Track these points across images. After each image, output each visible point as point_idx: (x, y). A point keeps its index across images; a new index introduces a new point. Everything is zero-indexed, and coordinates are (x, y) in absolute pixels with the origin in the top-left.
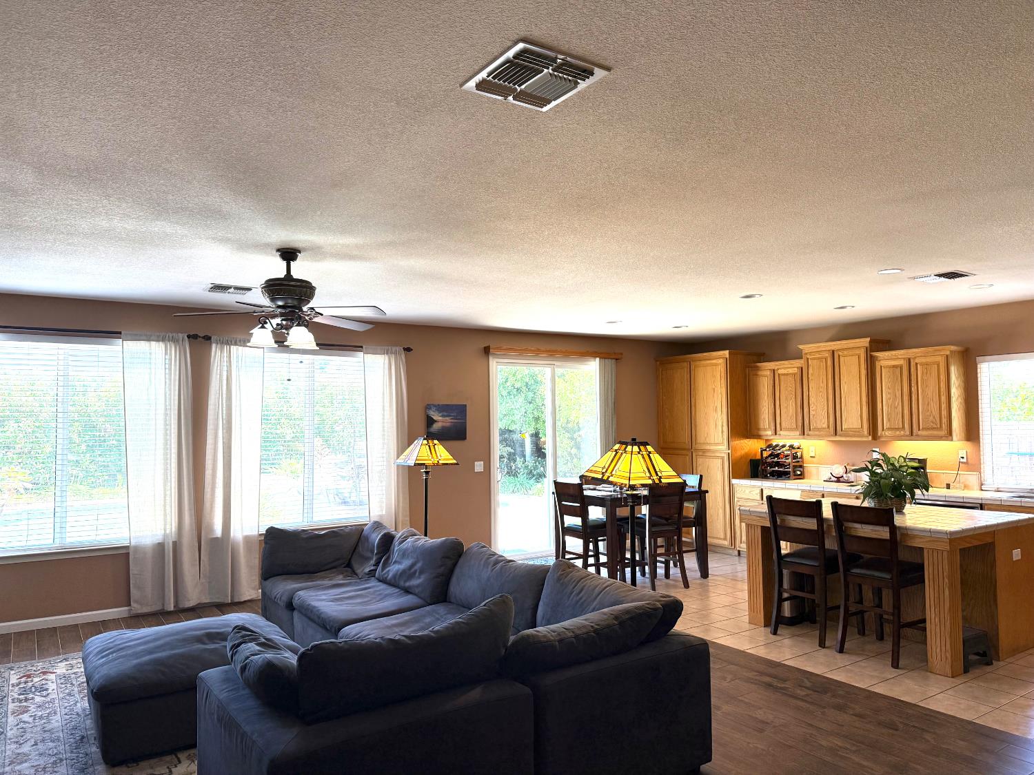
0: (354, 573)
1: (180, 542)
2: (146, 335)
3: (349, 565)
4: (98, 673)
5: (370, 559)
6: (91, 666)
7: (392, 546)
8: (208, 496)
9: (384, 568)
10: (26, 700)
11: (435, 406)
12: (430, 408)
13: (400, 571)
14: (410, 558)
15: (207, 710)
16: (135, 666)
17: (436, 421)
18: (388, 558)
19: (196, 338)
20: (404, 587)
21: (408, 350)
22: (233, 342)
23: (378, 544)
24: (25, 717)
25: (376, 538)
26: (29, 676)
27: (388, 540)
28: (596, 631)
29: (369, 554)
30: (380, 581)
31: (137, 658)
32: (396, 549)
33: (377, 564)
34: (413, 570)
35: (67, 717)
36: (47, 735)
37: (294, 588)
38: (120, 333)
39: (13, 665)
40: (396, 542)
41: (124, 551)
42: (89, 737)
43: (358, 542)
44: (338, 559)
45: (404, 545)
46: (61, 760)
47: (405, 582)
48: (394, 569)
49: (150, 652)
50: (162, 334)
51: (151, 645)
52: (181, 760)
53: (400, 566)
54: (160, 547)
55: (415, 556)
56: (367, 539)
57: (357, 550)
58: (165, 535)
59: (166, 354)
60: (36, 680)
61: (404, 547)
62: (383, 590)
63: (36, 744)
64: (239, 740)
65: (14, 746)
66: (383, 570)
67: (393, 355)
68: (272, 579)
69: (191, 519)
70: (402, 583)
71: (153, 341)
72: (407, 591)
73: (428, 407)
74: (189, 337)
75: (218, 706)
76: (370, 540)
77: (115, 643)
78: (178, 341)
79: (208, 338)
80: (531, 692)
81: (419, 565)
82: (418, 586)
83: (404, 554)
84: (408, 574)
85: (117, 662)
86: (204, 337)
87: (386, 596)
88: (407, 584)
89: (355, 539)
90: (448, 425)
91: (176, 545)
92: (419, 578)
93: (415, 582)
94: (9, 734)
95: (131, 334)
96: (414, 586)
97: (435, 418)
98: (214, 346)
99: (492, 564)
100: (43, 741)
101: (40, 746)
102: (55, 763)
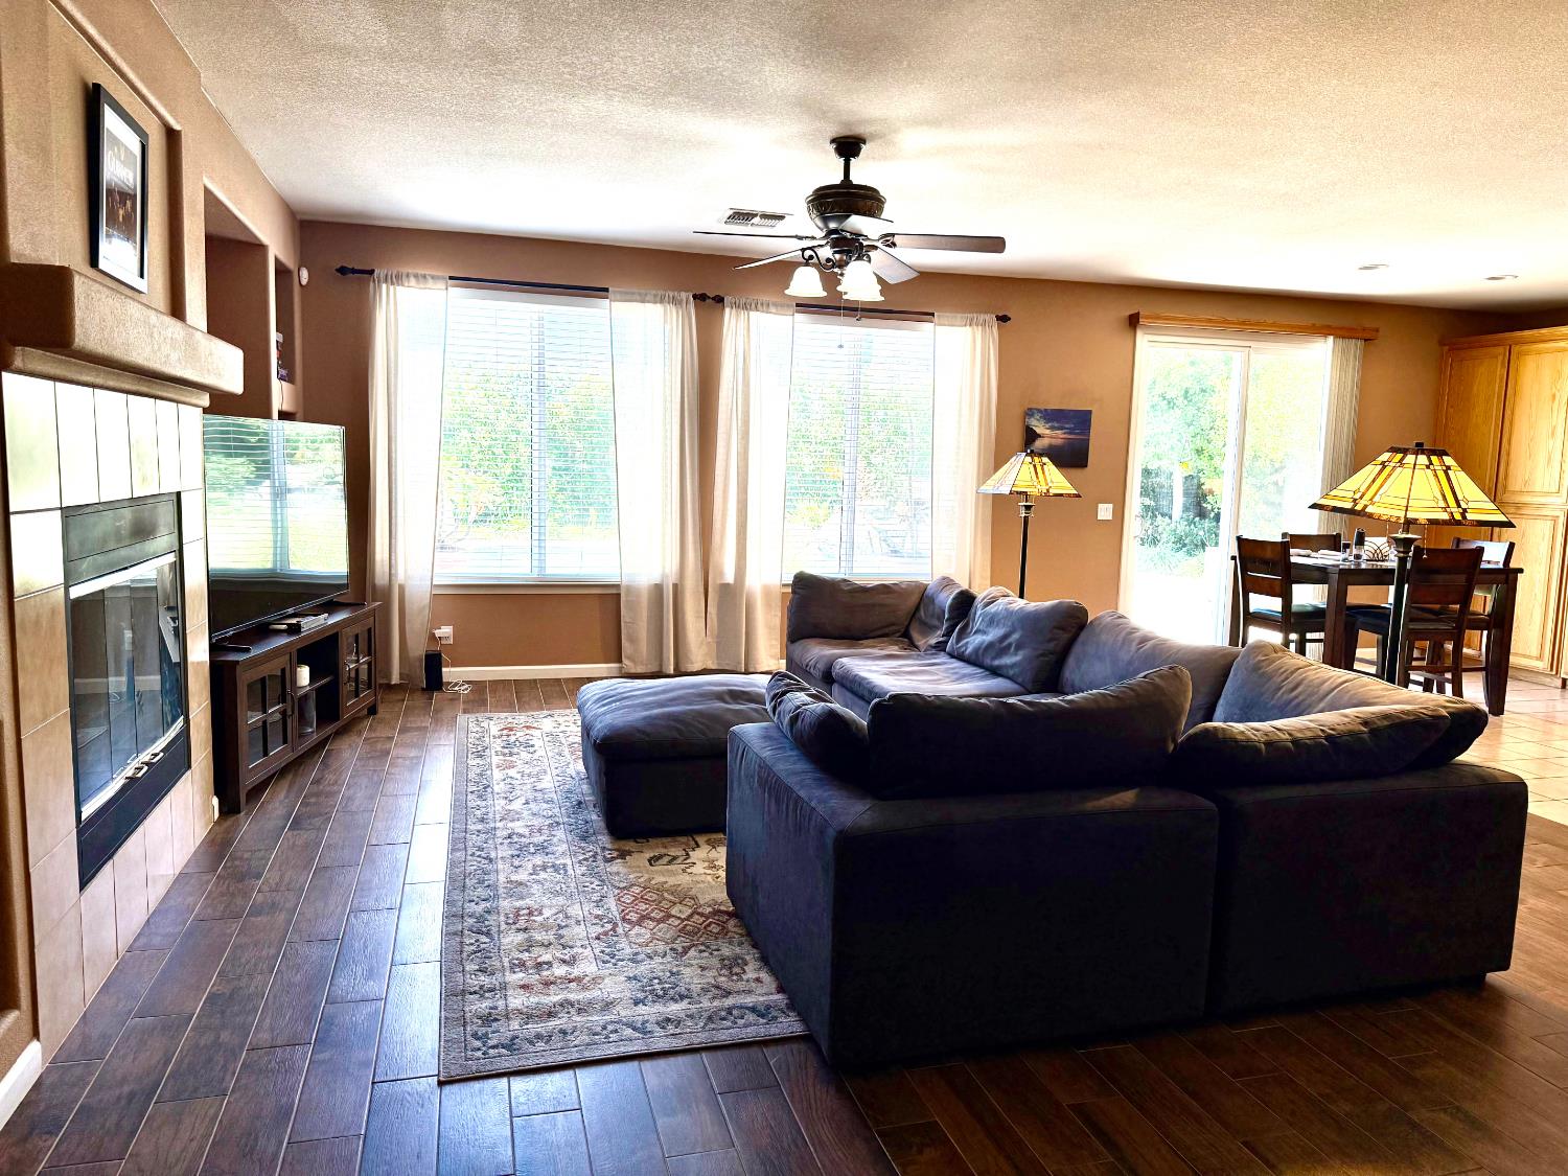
0: (913, 645)
1: (682, 585)
2: (640, 294)
3: (906, 635)
4: (600, 722)
5: (937, 628)
6: (591, 714)
7: (973, 610)
8: (717, 525)
9: (959, 639)
10: (511, 754)
11: (1039, 411)
12: (1032, 415)
13: (986, 643)
14: (1001, 626)
15: (743, 773)
16: (645, 718)
17: (1039, 436)
18: (967, 625)
19: (704, 300)
20: (992, 666)
21: (1003, 319)
22: (753, 306)
23: (950, 606)
24: (512, 773)
25: (946, 599)
26: (511, 729)
27: (965, 601)
28: (1329, 737)
29: (936, 623)
30: (952, 656)
31: (647, 710)
32: (979, 613)
33: (948, 634)
34: (1005, 644)
35: (560, 779)
36: (539, 795)
37: (833, 655)
38: (606, 290)
39: (491, 715)
40: (979, 604)
41: (614, 591)
42: (588, 804)
43: (919, 604)
44: (893, 624)
45: (992, 608)
46: (558, 823)
47: (994, 658)
48: (974, 641)
49: (661, 704)
50: (660, 292)
51: (662, 697)
52: (700, 843)
53: (984, 637)
54: (658, 589)
55: (1010, 624)
56: (932, 600)
57: (917, 615)
58: (664, 576)
59: (665, 322)
60: (519, 734)
61: (993, 610)
62: (960, 668)
63: (527, 803)
64: (791, 807)
65: (503, 802)
66: (958, 641)
67: (980, 328)
68: (802, 641)
69: (696, 557)
70: (988, 661)
71: (649, 302)
72: (995, 672)
73: (1029, 413)
74: (695, 297)
75: (759, 766)
76: (936, 602)
77: (617, 691)
78: (680, 302)
79: (720, 300)
80: (1216, 809)
81: (1016, 636)
82: (1013, 666)
83: (992, 620)
84: (999, 648)
85: (621, 711)
86: (713, 299)
87: (964, 676)
88: (996, 663)
89: (914, 599)
90: (1059, 442)
91: (678, 590)
92: (1016, 655)
93: (1007, 660)
94: (497, 789)
95: (620, 292)
96: (1006, 666)
97: (1038, 431)
98: (727, 310)
99: (1137, 641)
100: (535, 800)
101: (532, 805)
102: (550, 825)
